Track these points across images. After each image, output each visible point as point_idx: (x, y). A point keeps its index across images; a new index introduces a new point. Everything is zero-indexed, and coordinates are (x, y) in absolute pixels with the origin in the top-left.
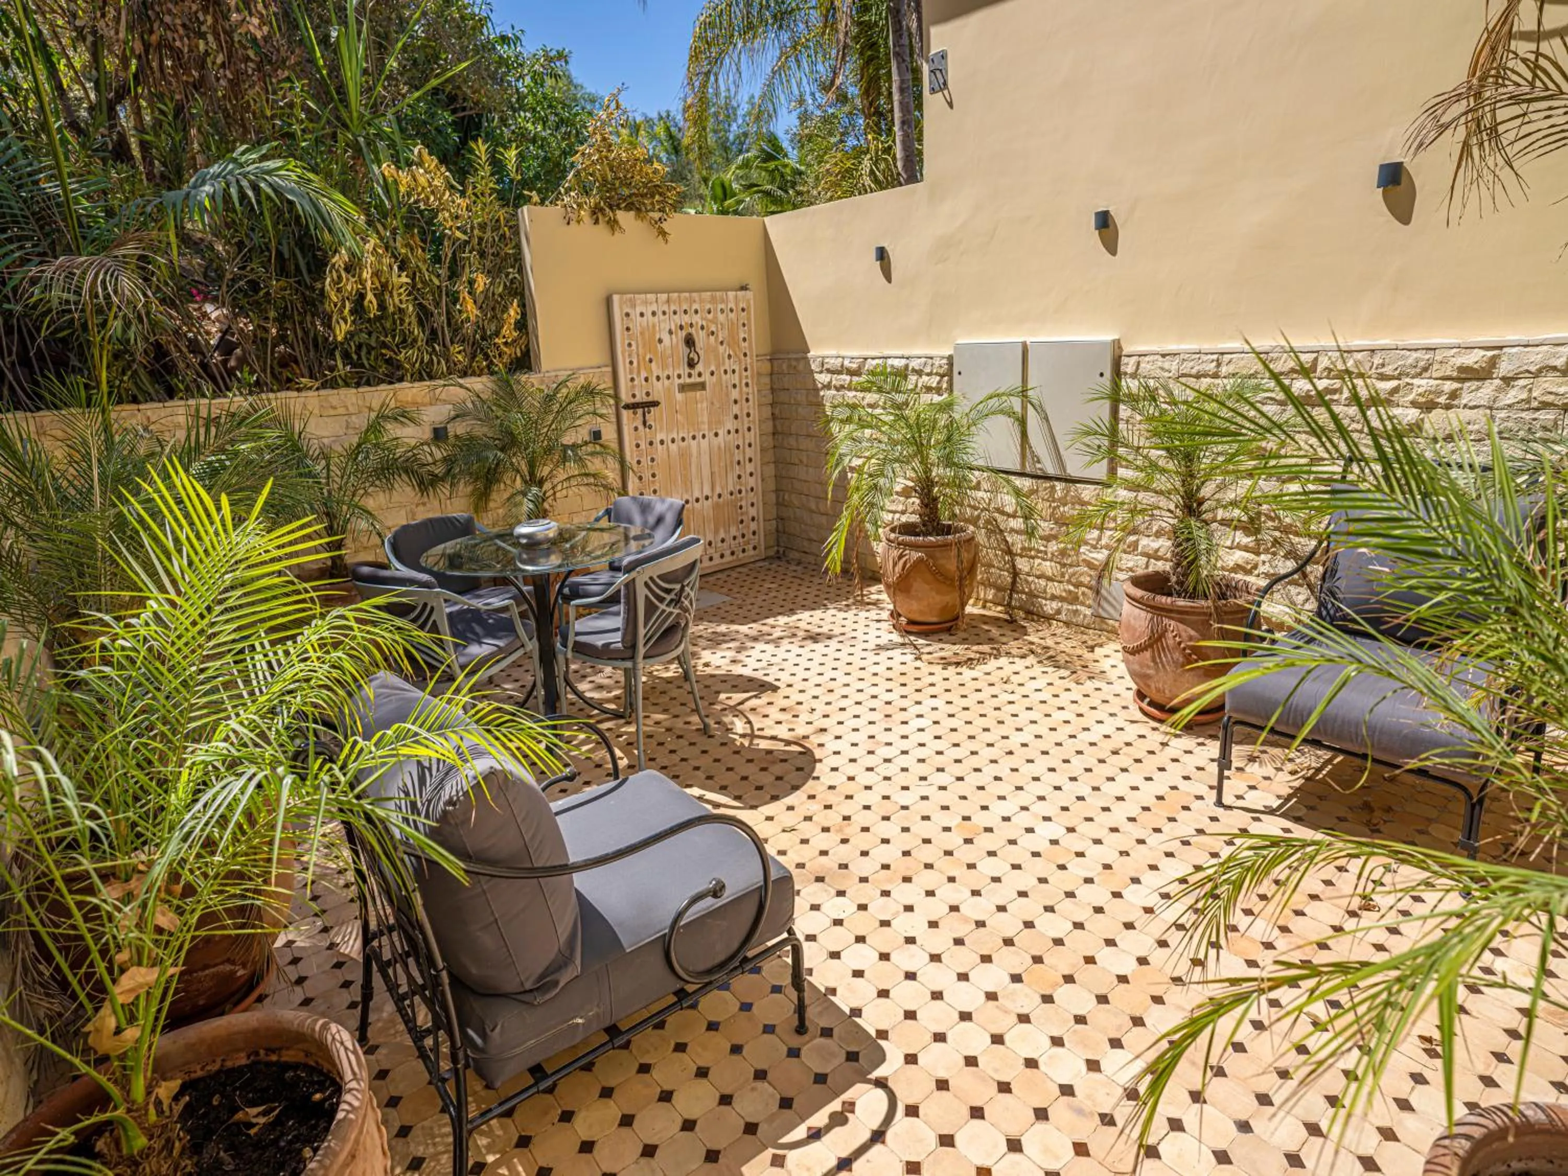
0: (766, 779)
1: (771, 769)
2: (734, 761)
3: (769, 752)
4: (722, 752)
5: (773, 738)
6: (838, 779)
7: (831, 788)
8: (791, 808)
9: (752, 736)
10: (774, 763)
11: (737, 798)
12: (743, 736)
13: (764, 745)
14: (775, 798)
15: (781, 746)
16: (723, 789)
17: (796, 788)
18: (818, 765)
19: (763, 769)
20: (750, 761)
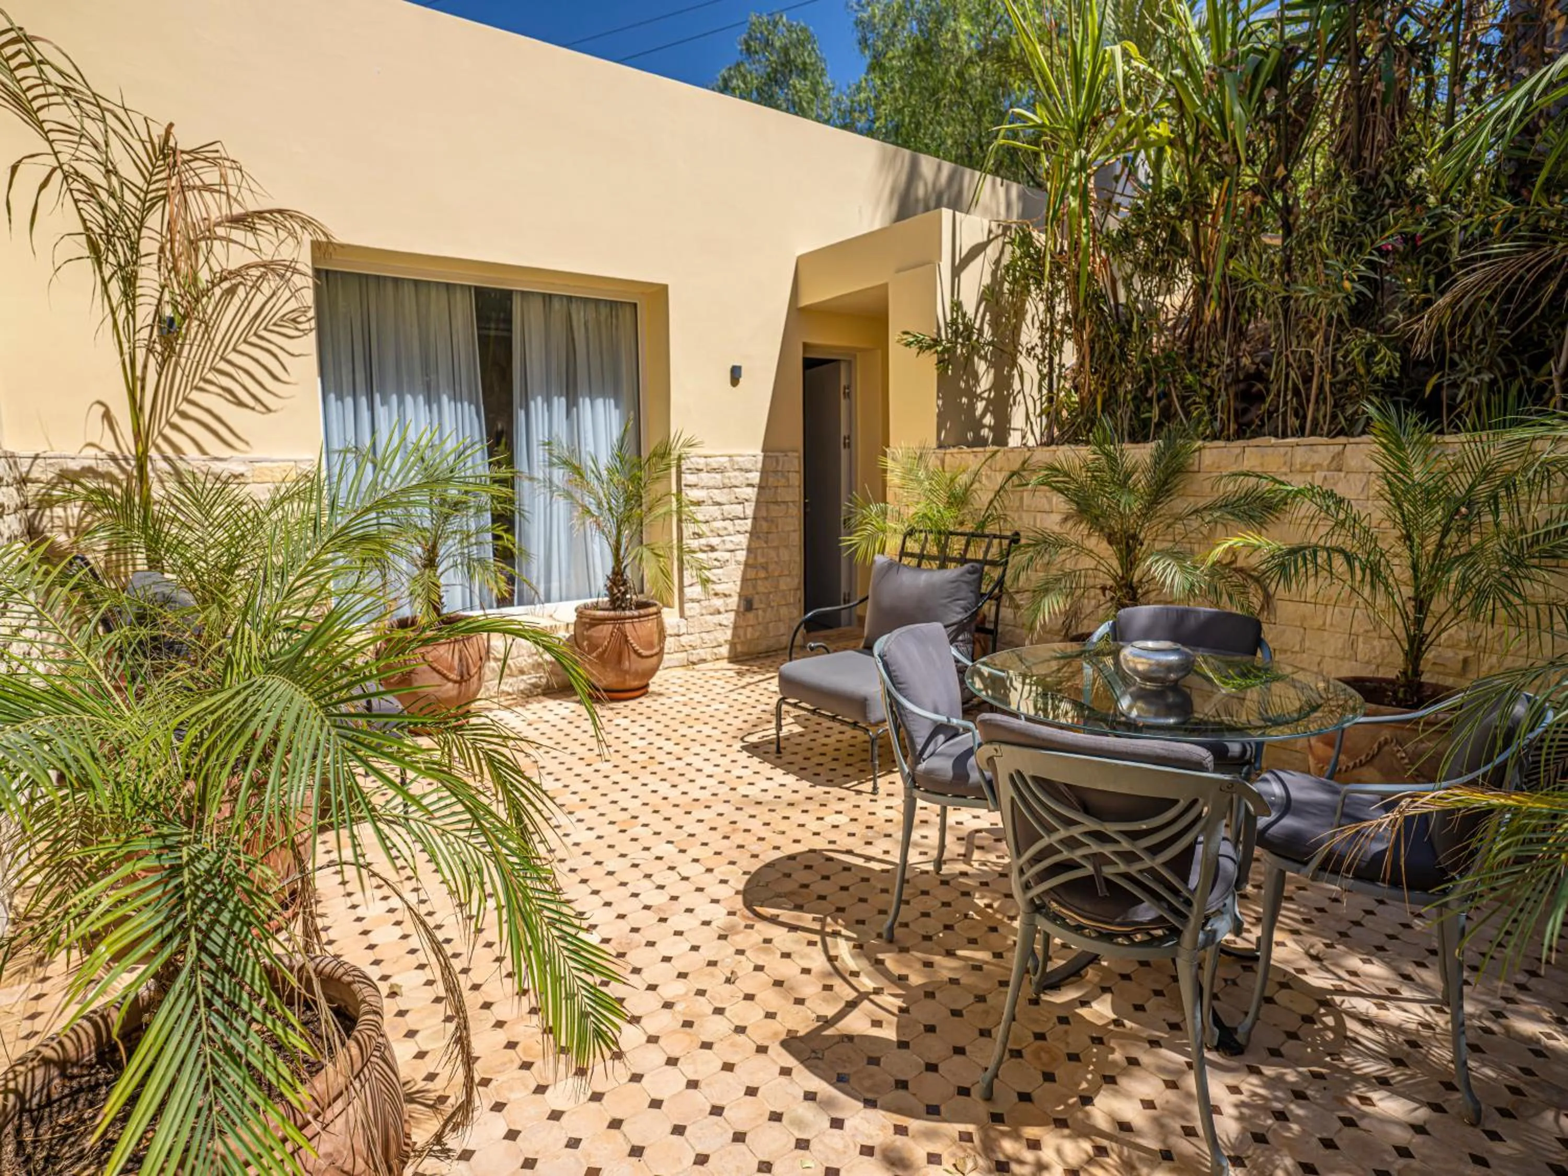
0: (802, 876)
1: (796, 886)
2: (843, 899)
3: (799, 907)
4: (861, 911)
5: (793, 928)
6: (722, 870)
7: (733, 863)
8: (777, 848)
9: (822, 933)
10: (792, 893)
11: (830, 859)
12: (836, 934)
13: (807, 920)
14: (792, 858)
15: (786, 915)
16: (847, 868)
17: (770, 865)
18: (741, 887)
19: (806, 886)
20: (822, 898)
